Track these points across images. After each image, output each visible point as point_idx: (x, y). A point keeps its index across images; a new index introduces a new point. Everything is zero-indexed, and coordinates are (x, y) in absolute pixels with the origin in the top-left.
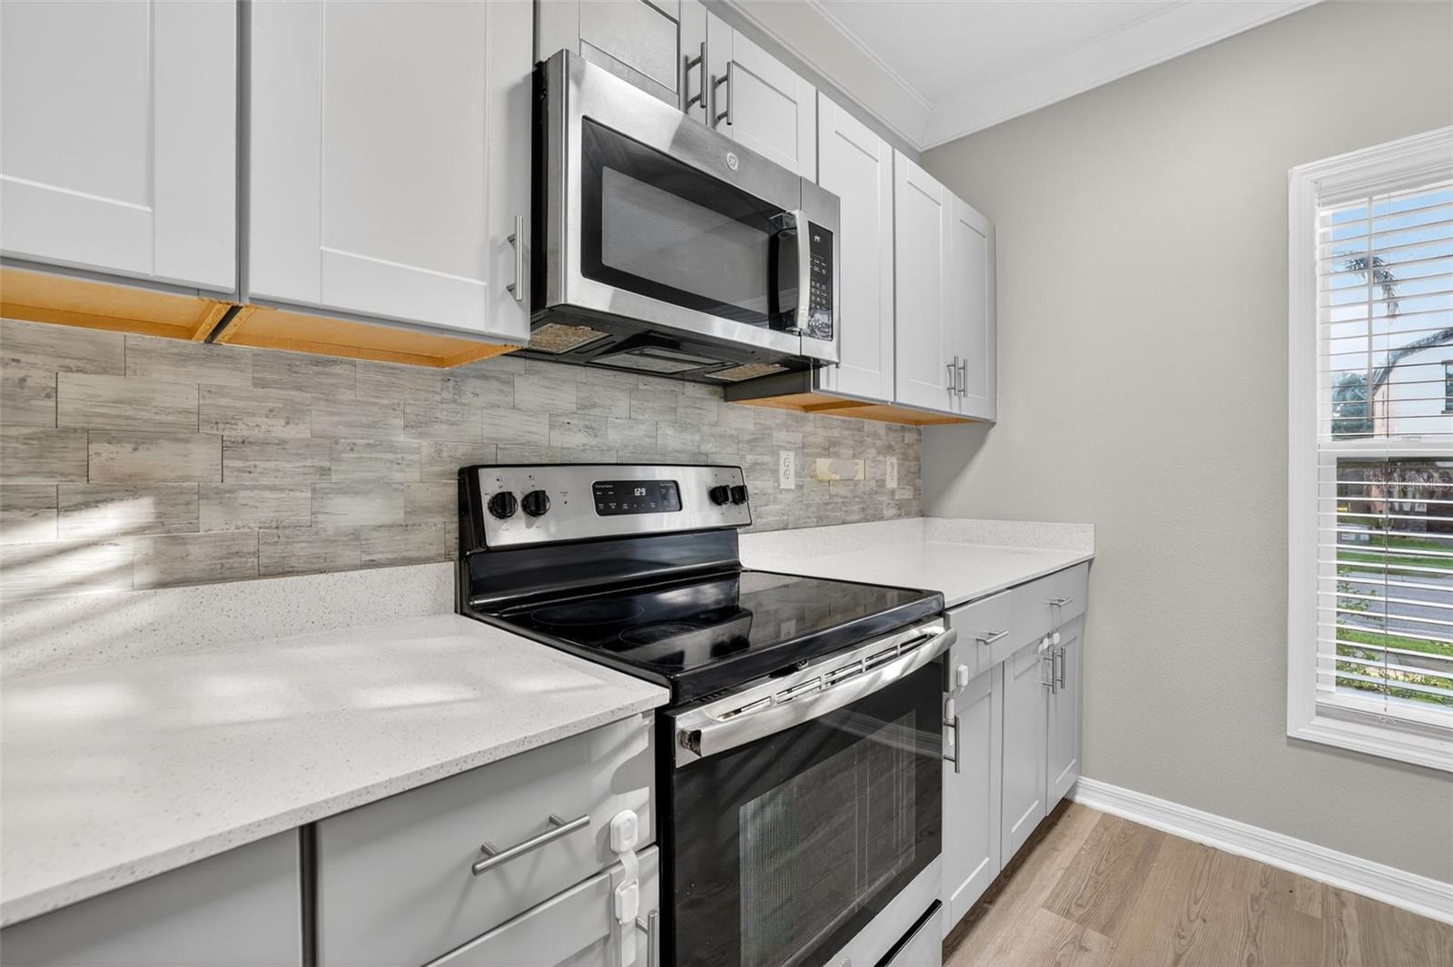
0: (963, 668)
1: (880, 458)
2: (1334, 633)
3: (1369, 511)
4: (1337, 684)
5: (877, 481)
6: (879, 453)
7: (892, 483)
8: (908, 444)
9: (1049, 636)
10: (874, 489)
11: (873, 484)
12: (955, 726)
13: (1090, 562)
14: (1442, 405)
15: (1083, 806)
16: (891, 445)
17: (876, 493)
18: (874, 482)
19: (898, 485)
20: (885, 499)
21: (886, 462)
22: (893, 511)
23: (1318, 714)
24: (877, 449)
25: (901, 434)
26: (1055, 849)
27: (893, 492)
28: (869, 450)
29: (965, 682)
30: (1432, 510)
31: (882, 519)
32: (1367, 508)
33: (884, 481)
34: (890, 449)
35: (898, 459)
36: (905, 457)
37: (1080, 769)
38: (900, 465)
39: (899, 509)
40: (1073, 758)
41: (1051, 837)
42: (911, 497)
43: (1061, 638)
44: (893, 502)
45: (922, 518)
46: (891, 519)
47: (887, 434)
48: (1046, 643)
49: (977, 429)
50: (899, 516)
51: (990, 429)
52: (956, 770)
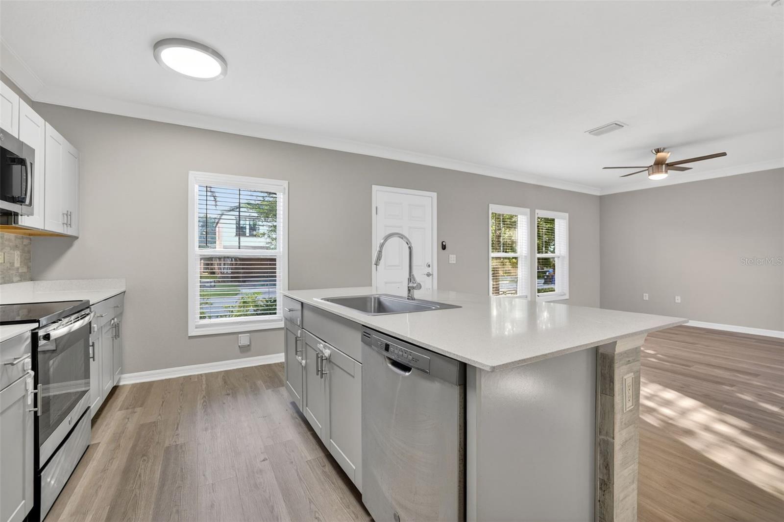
0: (95, 325)
1: (12, 251)
2: (199, 295)
3: (214, 274)
4: (200, 319)
5: (10, 263)
6: (11, 249)
7: (17, 264)
8: (25, 245)
9: (113, 319)
10: (9, 267)
11: (8, 265)
12: (93, 346)
13: (124, 292)
14: (235, 234)
15: (124, 385)
16: (17, 246)
17: (10, 269)
18: (9, 264)
19: (20, 265)
20: (14, 272)
21: (14, 254)
22: (18, 278)
23: (196, 328)
24: (10, 247)
25: (22, 240)
26: (117, 398)
27: (18, 268)
28: (6, 248)
29: (96, 330)
30: (232, 273)
31: (12, 282)
32: (214, 273)
33: (14, 263)
34: (16, 247)
35: (20, 252)
36: (23, 251)
37: (122, 372)
38: (21, 256)
39: (21, 277)
40: (120, 367)
41: (115, 395)
42: (26, 271)
43: (117, 319)
44: (17, 274)
45: (32, 282)
46: (17, 282)
47: (15, 240)
48: (113, 321)
49: (69, 240)
50: (21, 281)
51: (75, 240)
52: (94, 360)
